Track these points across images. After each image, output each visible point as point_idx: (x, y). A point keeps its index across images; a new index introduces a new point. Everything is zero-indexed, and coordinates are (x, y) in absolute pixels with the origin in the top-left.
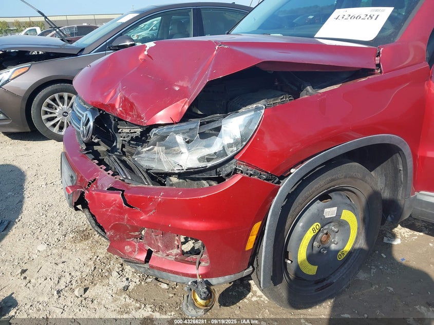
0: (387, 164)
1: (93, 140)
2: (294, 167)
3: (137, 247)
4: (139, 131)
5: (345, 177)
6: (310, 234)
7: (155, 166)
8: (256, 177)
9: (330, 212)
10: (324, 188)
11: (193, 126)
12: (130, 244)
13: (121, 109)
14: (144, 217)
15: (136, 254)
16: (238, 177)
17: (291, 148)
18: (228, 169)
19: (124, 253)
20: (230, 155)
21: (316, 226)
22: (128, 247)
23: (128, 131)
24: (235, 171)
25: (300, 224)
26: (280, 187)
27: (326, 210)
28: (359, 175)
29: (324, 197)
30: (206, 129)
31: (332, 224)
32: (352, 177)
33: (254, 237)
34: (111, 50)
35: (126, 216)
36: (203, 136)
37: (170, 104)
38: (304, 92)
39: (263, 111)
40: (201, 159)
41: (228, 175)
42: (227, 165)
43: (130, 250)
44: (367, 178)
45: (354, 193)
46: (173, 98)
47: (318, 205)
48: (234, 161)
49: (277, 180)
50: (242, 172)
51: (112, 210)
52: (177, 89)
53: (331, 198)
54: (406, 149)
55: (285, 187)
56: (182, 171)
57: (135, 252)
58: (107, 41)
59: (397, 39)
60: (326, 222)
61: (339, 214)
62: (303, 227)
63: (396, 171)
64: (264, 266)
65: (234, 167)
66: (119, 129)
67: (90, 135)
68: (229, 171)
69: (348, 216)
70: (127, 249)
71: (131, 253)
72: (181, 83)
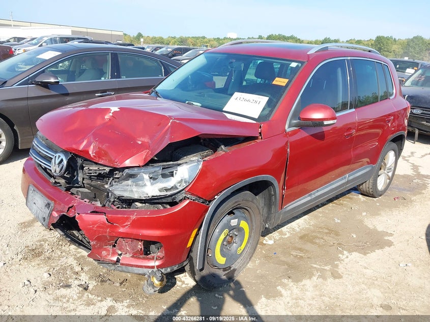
0: (266, 192)
1: (65, 175)
2: (217, 195)
3: (111, 251)
4: (107, 169)
5: (243, 200)
6: (222, 237)
7: (127, 195)
8: (196, 201)
9: (234, 222)
10: (231, 207)
11: (157, 169)
12: (105, 250)
13: (94, 154)
14: (121, 230)
15: (110, 255)
16: (188, 202)
17: (213, 183)
18: (180, 197)
19: (101, 256)
20: (180, 188)
21: (226, 231)
22: (105, 252)
23: (96, 168)
24: (185, 199)
25: (217, 230)
26: (209, 207)
27: (232, 221)
28: (250, 199)
29: (231, 213)
30: (167, 172)
31: (235, 230)
32: (246, 200)
33: (193, 239)
34: (33, 84)
35: (108, 230)
36: (164, 176)
37: (137, 153)
38: (220, 149)
39: (202, 163)
40: (160, 190)
41: (181, 201)
42: (179, 194)
43: (106, 254)
44: (255, 201)
45: (248, 211)
46: (137, 149)
47: (228, 217)
48: (184, 191)
49: (208, 202)
50: (188, 198)
51: (97, 226)
52: (140, 143)
53: (234, 214)
54: (275, 183)
55: (212, 206)
56: (148, 198)
57: (109, 255)
58: (30, 76)
59: (270, 118)
60: (232, 229)
61: (239, 224)
62: (219, 232)
63: (270, 196)
64: (199, 255)
65: (184, 196)
66: (84, 167)
67: (63, 171)
68: (181, 198)
69: (244, 225)
70: (104, 254)
71: (106, 256)
72: (142, 139)
